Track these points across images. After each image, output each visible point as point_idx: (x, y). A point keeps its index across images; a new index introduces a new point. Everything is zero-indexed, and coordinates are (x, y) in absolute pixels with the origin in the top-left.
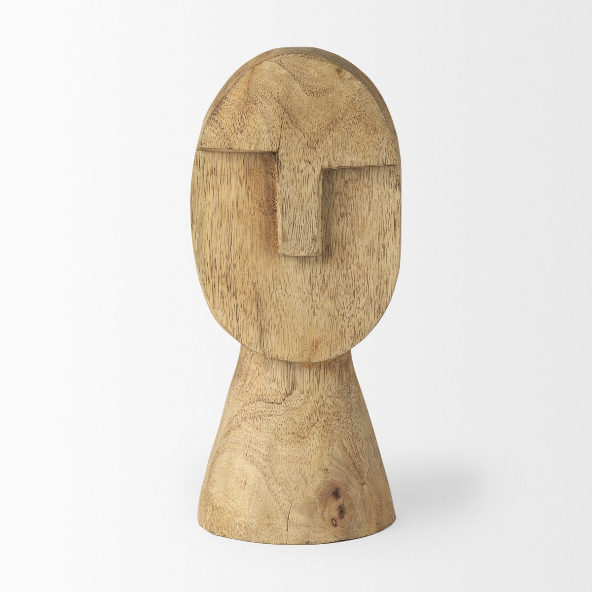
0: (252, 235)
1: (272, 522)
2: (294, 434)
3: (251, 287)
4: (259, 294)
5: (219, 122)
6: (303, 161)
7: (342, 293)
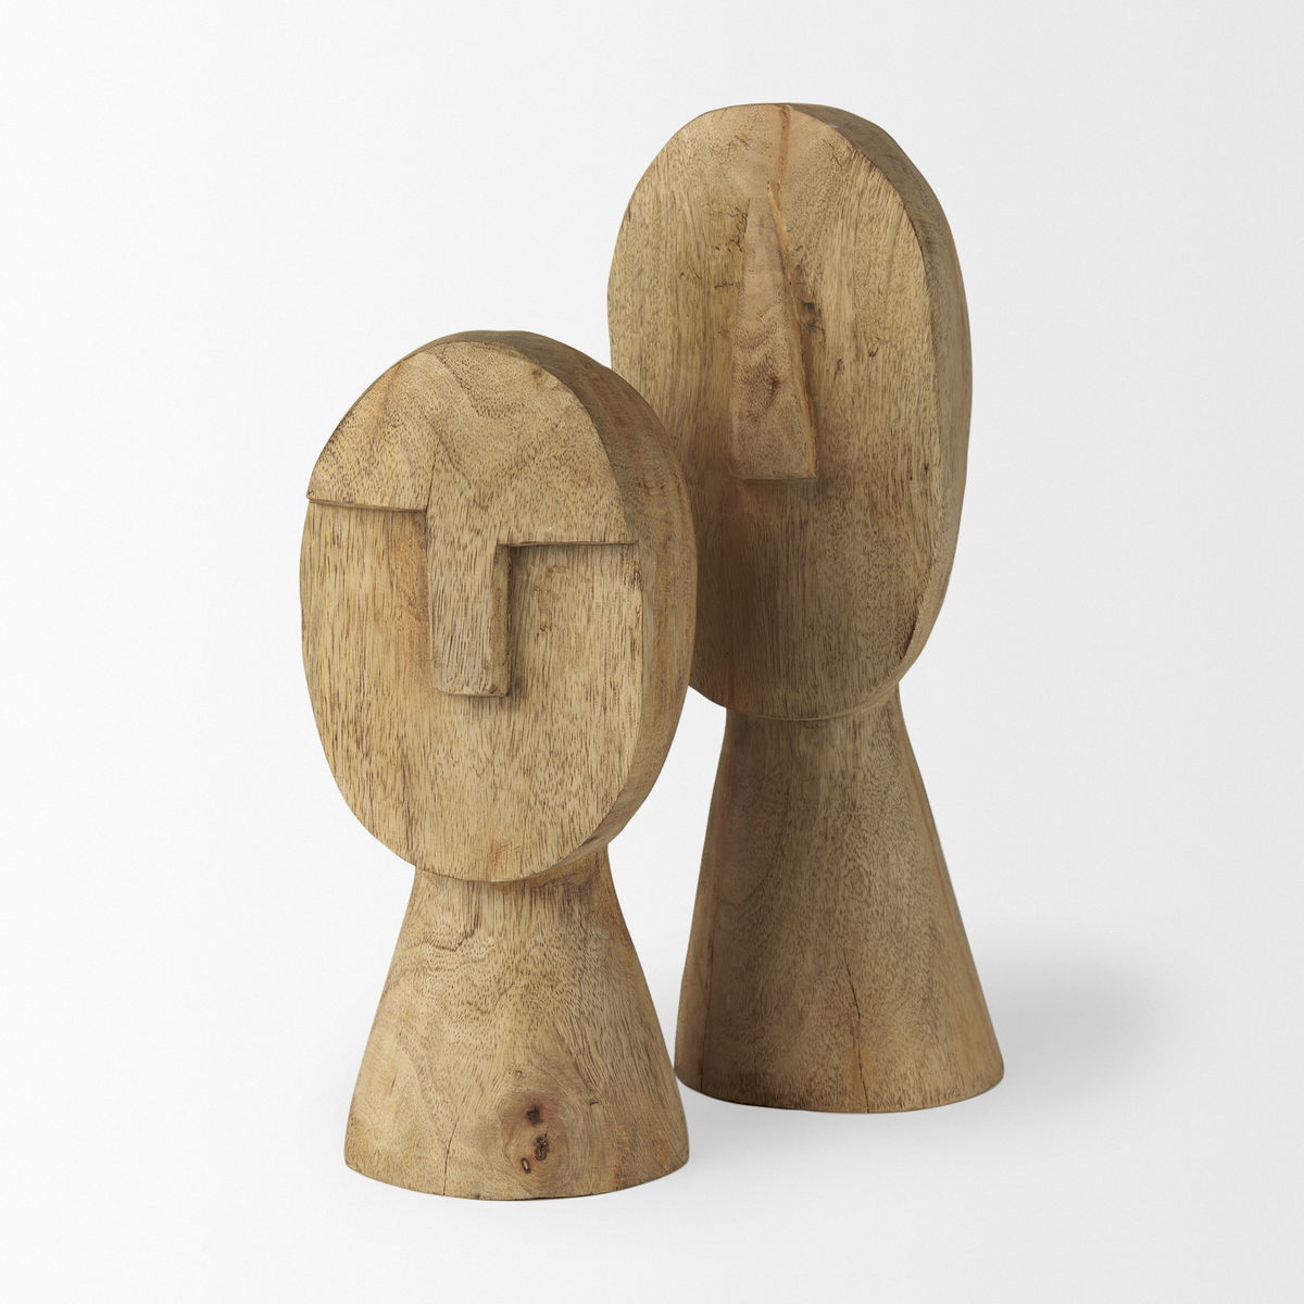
0: (397, 654)
1: (424, 1154)
2: (469, 1003)
3: (395, 744)
4: (406, 757)
5: (337, 454)
6: (466, 529)
7: (544, 764)
